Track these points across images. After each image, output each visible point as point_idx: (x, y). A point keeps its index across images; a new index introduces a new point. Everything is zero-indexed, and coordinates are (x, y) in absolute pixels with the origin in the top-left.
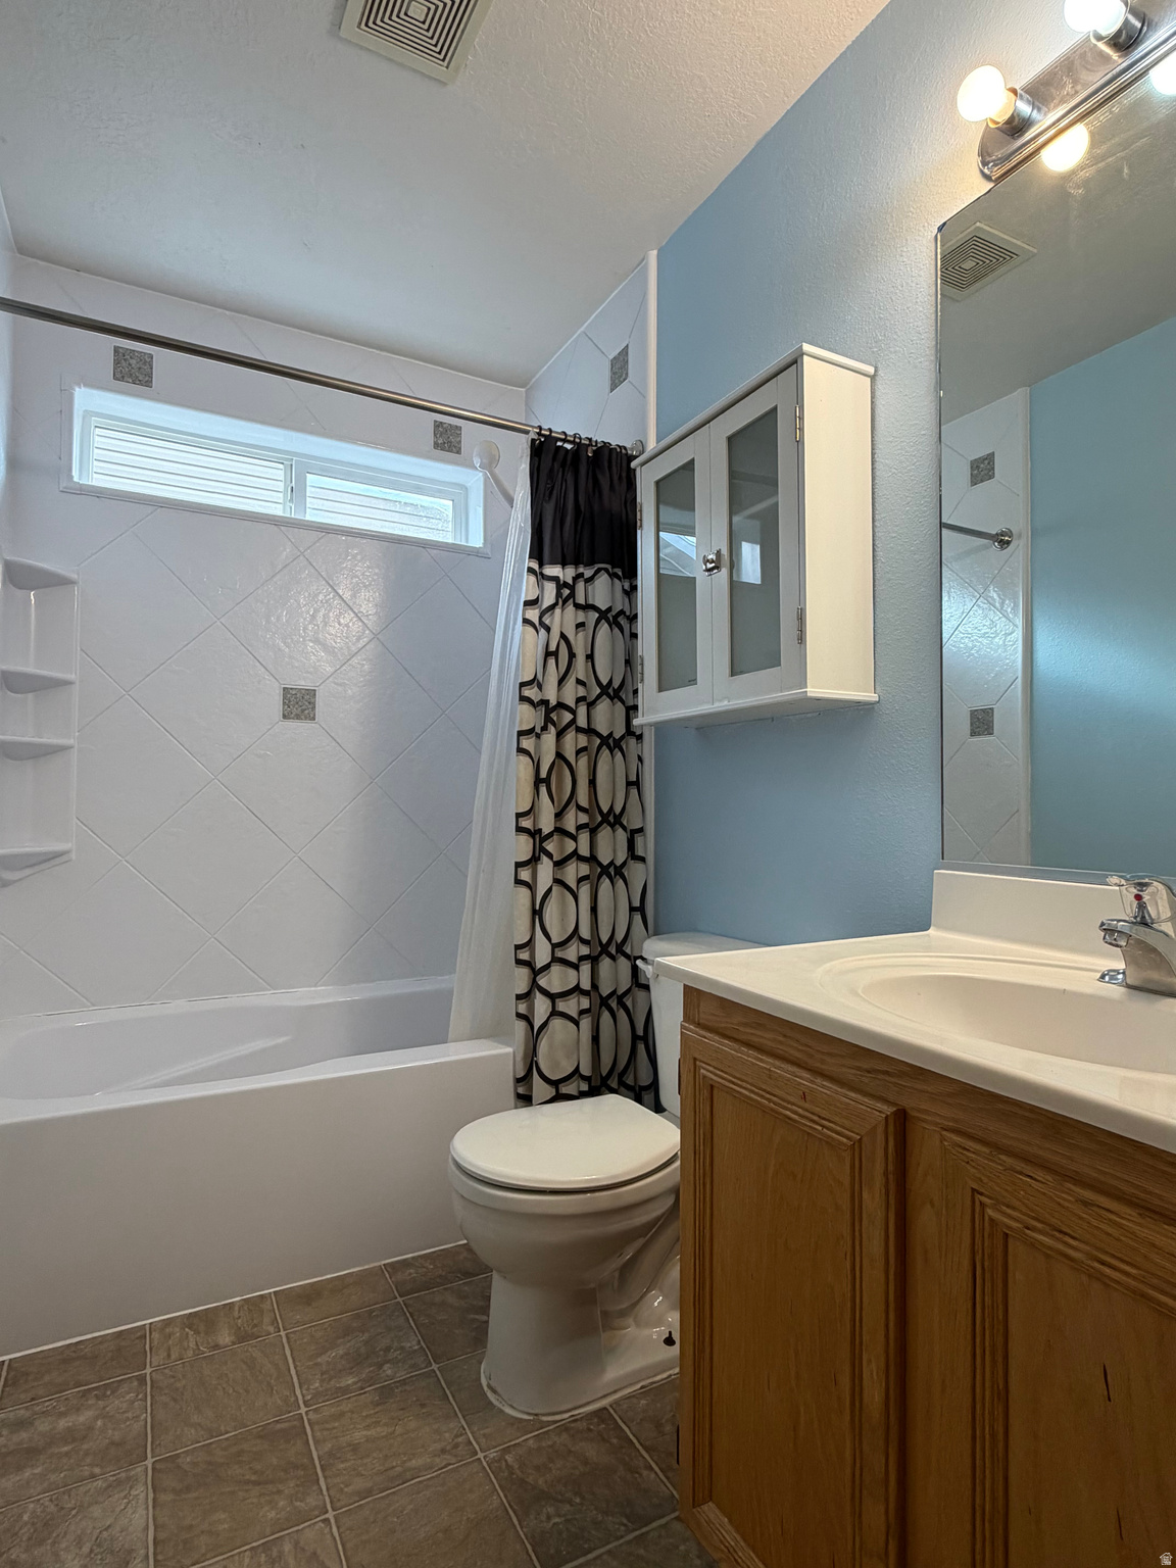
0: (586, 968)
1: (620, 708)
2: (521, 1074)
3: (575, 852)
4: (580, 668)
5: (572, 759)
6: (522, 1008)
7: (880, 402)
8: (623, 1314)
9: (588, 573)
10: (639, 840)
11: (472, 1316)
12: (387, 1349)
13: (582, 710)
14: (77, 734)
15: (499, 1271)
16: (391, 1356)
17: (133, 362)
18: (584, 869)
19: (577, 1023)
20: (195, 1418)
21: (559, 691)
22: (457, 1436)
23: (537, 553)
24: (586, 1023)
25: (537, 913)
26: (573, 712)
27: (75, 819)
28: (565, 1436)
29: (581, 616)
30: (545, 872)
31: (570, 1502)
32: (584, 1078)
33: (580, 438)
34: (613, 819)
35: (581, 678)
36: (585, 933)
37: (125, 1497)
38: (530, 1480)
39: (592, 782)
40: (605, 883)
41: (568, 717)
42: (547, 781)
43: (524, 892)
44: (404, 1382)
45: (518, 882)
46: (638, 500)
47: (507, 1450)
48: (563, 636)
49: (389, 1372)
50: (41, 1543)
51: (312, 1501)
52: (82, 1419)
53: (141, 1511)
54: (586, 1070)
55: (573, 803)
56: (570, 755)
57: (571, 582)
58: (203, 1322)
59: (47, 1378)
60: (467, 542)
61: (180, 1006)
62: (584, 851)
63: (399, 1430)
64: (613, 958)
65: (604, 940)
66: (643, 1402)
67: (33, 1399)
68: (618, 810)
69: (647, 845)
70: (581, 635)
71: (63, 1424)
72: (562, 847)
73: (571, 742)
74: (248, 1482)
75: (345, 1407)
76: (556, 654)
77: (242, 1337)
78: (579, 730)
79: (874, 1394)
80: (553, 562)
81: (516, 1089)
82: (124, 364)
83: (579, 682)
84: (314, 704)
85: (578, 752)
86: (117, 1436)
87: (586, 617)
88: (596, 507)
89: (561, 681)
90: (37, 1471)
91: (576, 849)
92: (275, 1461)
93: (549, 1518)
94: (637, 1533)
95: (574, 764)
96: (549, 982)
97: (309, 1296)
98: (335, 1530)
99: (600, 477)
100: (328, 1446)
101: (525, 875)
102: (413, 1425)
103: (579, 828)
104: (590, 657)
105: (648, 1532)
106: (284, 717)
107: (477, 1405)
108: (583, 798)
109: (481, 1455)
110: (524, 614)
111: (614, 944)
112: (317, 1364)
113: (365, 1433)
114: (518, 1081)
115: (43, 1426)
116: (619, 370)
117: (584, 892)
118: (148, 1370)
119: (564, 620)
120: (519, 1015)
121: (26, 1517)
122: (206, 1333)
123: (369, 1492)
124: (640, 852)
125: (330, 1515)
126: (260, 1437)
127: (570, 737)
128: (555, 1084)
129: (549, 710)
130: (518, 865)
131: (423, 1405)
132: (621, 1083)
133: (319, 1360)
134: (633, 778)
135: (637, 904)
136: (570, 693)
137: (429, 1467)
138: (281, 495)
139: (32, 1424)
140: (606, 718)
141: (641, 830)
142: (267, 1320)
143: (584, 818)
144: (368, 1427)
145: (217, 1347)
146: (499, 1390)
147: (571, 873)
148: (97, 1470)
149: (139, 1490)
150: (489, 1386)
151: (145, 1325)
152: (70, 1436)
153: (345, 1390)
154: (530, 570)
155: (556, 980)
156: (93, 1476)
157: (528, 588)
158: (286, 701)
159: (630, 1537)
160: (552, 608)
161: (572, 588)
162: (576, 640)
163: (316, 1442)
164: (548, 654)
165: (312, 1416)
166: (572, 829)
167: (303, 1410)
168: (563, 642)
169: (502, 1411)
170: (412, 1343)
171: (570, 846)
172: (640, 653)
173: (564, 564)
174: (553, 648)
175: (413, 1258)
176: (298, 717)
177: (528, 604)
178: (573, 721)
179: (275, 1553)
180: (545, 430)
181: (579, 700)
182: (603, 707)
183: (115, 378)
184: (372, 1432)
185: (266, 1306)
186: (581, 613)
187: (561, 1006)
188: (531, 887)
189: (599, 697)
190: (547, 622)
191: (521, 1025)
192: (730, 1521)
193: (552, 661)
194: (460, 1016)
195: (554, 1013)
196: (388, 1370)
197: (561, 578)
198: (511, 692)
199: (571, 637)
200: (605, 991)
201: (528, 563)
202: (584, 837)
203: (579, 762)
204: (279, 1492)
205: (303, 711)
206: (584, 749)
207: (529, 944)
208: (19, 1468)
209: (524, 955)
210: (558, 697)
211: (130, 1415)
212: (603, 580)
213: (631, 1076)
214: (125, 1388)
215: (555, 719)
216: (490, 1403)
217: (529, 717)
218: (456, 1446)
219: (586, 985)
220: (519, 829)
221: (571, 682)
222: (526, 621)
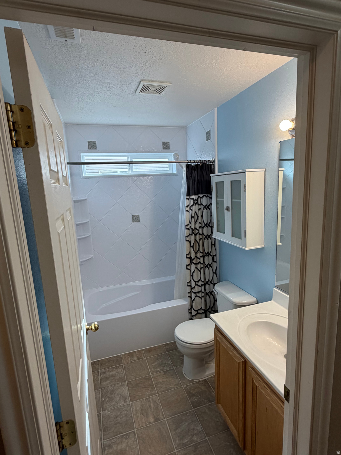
0: (203, 287)
1: (210, 228)
2: (189, 308)
3: (200, 262)
4: (200, 220)
5: (198, 241)
6: (189, 295)
7: (266, 178)
8: (210, 361)
9: (201, 196)
10: (215, 258)
11: (181, 358)
12: (165, 363)
13: (200, 230)
14: (91, 232)
15: (185, 355)
16: (166, 365)
17: (92, 144)
18: (202, 266)
19: (201, 298)
20: (133, 374)
21: (195, 225)
22: (178, 382)
23: (189, 194)
24: (203, 299)
25: (192, 276)
26: (198, 230)
27: (93, 250)
28: (198, 384)
29: (200, 207)
30: (193, 266)
31: (198, 397)
32: (203, 310)
33: (198, 161)
34: (208, 254)
35: (200, 222)
36: (202, 279)
37: (124, 388)
38: (191, 392)
39: (203, 245)
40: (207, 269)
41: (197, 231)
42: (193, 247)
43: (189, 271)
44: (168, 371)
45: (187, 269)
46: (212, 185)
47: (187, 386)
48: (195, 212)
49: (166, 368)
50: (112, 394)
51: (154, 392)
52: (114, 373)
53: (126, 390)
54: (203, 308)
55: (199, 251)
56: (198, 239)
57: (197, 199)
58: (131, 355)
59: (106, 364)
60: (173, 172)
61: (118, 286)
62: (202, 262)
63: (168, 380)
64: (209, 285)
65: (207, 281)
66: (213, 379)
67: (105, 368)
68: (209, 252)
69: (216, 259)
70: (200, 212)
71: (111, 373)
72: (197, 261)
73: (198, 237)
74: (143, 387)
75: (158, 375)
76: (194, 217)
77: (138, 359)
78: (200, 234)
79: (241, 399)
80: (192, 195)
81: (188, 311)
82: (90, 145)
83: (199, 223)
84: (139, 218)
85: (200, 239)
86: (120, 376)
87: (201, 207)
88: (203, 180)
89: (195, 223)
90: (109, 382)
91: (200, 261)
92: (147, 384)
93: (195, 399)
94: (210, 404)
95: (199, 242)
96: (195, 290)
97: (149, 350)
98: (158, 397)
99: (203, 172)
100: (156, 382)
101: (189, 267)
102: (171, 379)
103: (201, 256)
104: (202, 216)
105: (212, 404)
106: (133, 222)
107: (182, 376)
108: (201, 250)
109: (183, 386)
110: (186, 209)
111: (209, 282)
112: (152, 365)
113: (162, 380)
114: (189, 309)
115: (108, 373)
116: (208, 136)
117: (202, 271)
118: (123, 364)
119: (196, 208)
120: (189, 297)
121: (109, 390)
122: (132, 357)
123: (163, 391)
124: (215, 260)
125: (157, 394)
126: (144, 379)
127: (198, 236)
128: (197, 311)
129: (193, 230)
130: (187, 265)
131: (172, 376)
132: (212, 310)
133: (153, 364)
134: (213, 243)
135: (214, 272)
136: (197, 226)
137: (173, 388)
138: (127, 169)
139: (106, 373)
140: (206, 231)
141: (215, 255)
142: (142, 355)
143: (201, 255)
144: (162, 379)
145: (134, 360)
146: (186, 374)
147: (199, 266)
148: (118, 383)
149: (125, 387)
150: (184, 373)
151: (121, 355)
152: (112, 376)
153: (158, 371)
154: (187, 199)
155: (197, 289)
156: (118, 384)
157: (187, 203)
158: (133, 218)
159: (209, 404)
160: (193, 205)
161: (197, 201)
162: (199, 213)
163: (154, 381)
164: (192, 217)
165: (153, 376)
166: (199, 257)
167: (151, 374)
168: (195, 214)
169: (186, 378)
170: (170, 362)
171: (199, 261)
172: (213, 221)
173: (195, 195)
174: (193, 216)
175: (169, 343)
176: (136, 222)
177: (187, 206)
178: (199, 232)
179: (149, 400)
180: (189, 161)
181: (200, 227)
182: (205, 229)
183: (89, 149)
184: (164, 380)
185: (142, 352)
186: (199, 206)
187: (198, 294)
188: (190, 270)
189: (204, 226)
190: (192, 209)
191: (189, 298)
192: (223, 408)
193: (193, 219)
194: (176, 293)
195: (196, 296)
196: (165, 368)
197: (195, 198)
198: (184, 227)
199: (197, 213)
200: (207, 291)
201: (186, 197)
202: (202, 259)
203: (200, 242)
204: (148, 389)
205: (137, 220)
206: (201, 239)
207: (190, 282)
208: (106, 381)
209: (189, 284)
210: (195, 226)
211: (121, 373)
212: (204, 198)
213: (214, 308)
214: (120, 367)
215: (194, 232)
216: (184, 376)
217: (188, 232)
218: (178, 384)
219: (203, 290)
220: (187, 258)
221: (198, 223)
222: (186, 211)
